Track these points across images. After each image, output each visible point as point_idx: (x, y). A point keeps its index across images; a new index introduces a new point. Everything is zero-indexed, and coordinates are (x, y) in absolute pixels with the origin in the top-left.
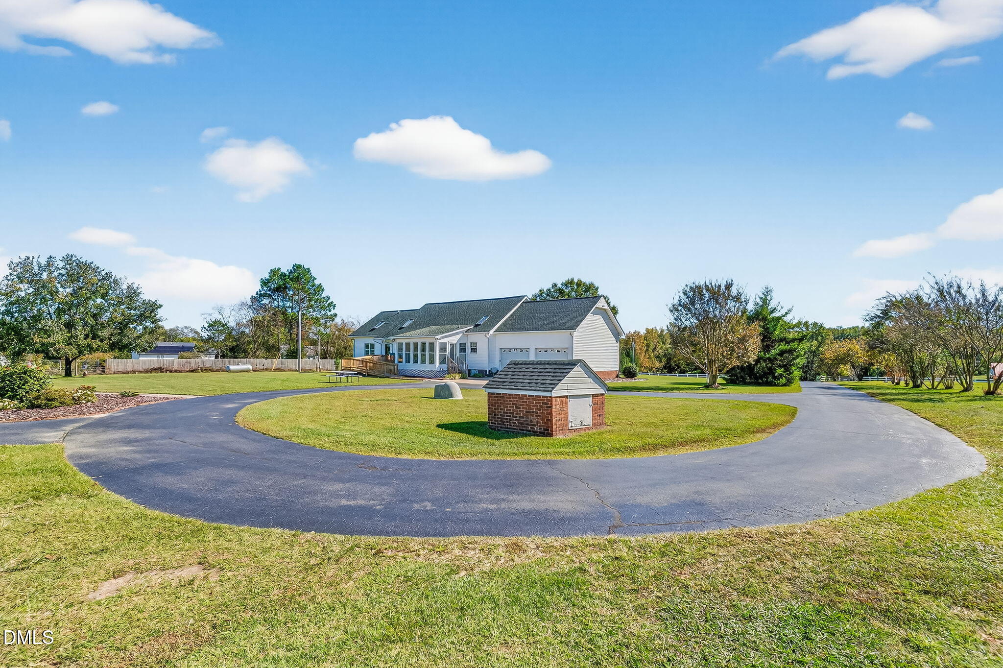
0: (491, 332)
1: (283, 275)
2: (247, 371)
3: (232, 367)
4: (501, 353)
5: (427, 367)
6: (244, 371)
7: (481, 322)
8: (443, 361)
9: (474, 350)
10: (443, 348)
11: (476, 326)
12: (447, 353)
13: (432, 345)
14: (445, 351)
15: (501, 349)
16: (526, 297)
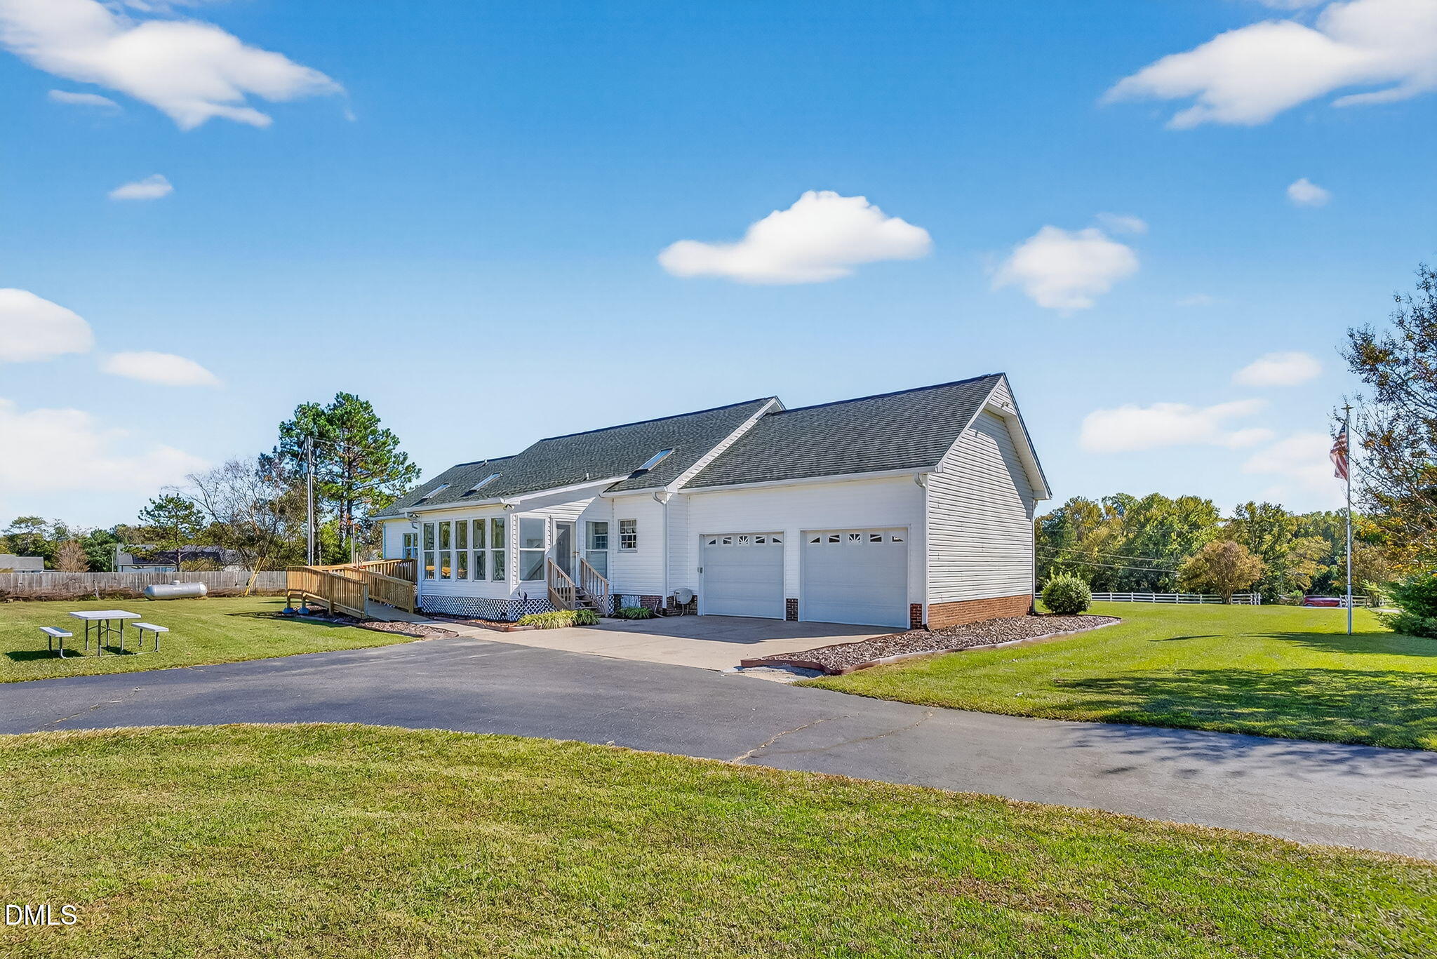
0: (674, 487)
1: (320, 414)
2: (195, 596)
3: (158, 590)
4: (703, 550)
5: (487, 590)
6: (187, 597)
7: (650, 464)
8: (534, 572)
9: (629, 541)
10: (532, 535)
11: (637, 474)
12: (547, 549)
13: (499, 526)
14: (540, 543)
15: (702, 536)
16: (773, 401)
